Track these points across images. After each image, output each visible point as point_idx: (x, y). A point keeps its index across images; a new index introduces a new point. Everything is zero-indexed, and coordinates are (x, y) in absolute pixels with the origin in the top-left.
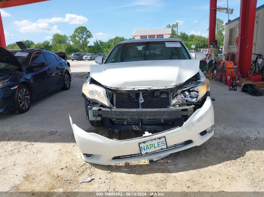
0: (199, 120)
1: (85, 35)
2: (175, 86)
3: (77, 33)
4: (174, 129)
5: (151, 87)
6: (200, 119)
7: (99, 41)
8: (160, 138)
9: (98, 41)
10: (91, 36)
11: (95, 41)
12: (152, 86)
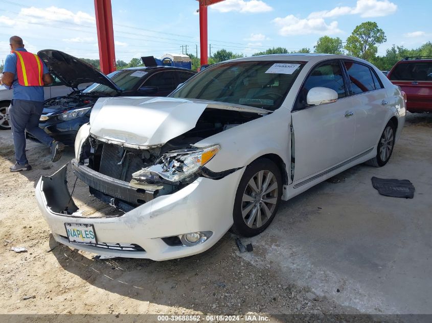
0: (154, 215)
1: (372, 38)
2: (149, 148)
3: (358, 34)
4: (110, 217)
5: (124, 141)
6: (156, 214)
7: (398, 48)
8: (86, 225)
9: (396, 49)
10: (383, 39)
11: (390, 49)
12: (126, 141)
